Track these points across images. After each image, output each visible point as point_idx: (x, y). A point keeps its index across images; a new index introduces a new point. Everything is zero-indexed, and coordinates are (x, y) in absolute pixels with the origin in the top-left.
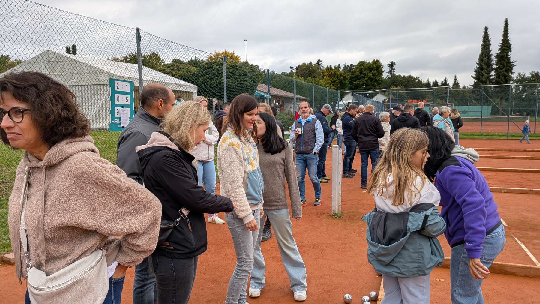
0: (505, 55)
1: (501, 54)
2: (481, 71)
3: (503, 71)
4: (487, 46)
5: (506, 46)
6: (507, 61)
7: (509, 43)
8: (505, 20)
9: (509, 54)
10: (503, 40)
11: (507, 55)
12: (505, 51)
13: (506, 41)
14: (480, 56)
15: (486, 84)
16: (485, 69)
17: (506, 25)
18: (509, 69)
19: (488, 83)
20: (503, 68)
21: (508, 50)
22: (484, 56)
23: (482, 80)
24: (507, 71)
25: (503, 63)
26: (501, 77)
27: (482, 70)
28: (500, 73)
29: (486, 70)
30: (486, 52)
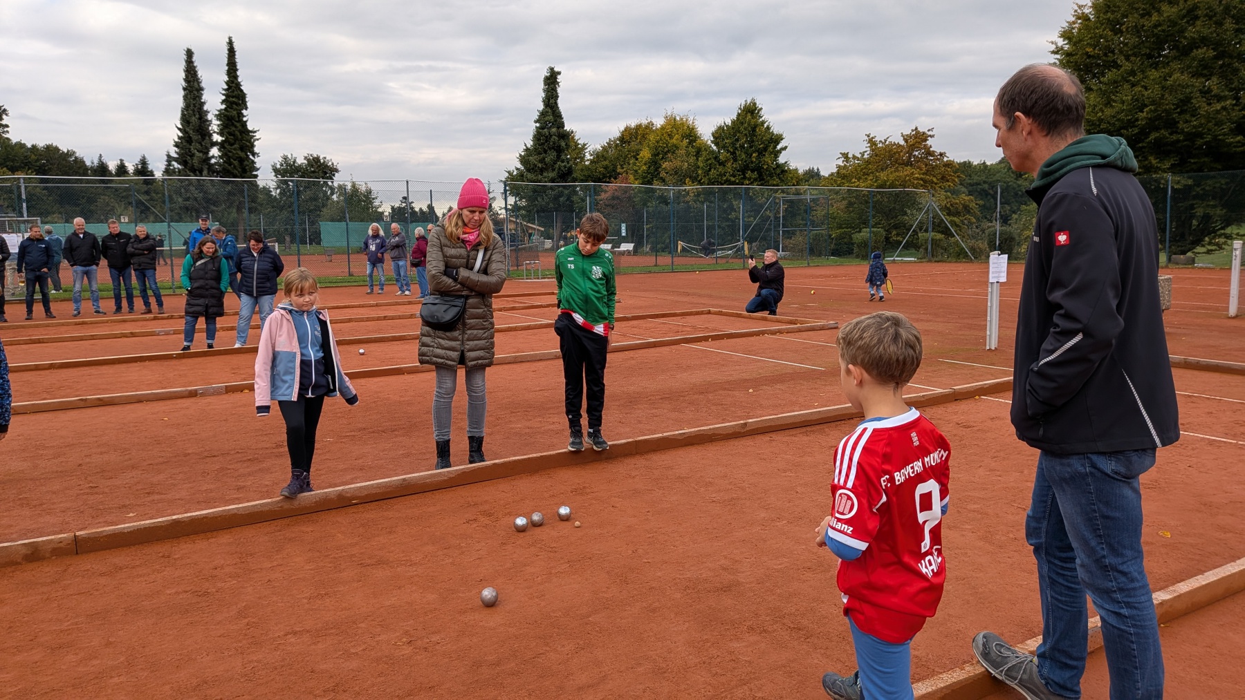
0: (236, 115)
1: (226, 113)
2: (188, 146)
3: (235, 149)
4: (196, 93)
5: (235, 97)
6: (240, 128)
7: (242, 91)
8: (228, 40)
9: (245, 114)
10: (225, 83)
11: (241, 115)
12: (235, 106)
13: (234, 85)
14: (182, 111)
15: (202, 176)
16: (196, 141)
17: (232, 52)
18: (248, 146)
19: (205, 172)
20: (235, 141)
21: (239, 104)
22: (191, 112)
23: (193, 165)
24: (242, 149)
25: (234, 131)
26: (232, 160)
27: (191, 145)
28: (230, 152)
29: (197, 144)
30: (194, 104)
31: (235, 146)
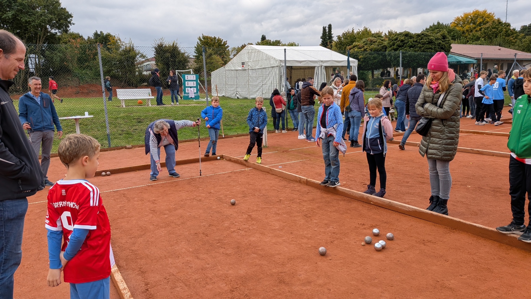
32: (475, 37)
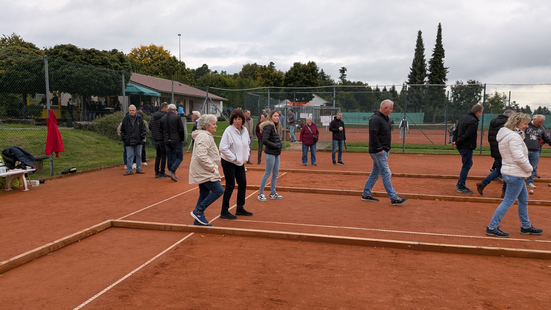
0: (439, 61)
1: (434, 60)
2: (414, 77)
3: (436, 77)
4: (421, 51)
5: (439, 52)
6: (440, 67)
7: (443, 49)
8: (439, 25)
9: (443, 60)
10: (436, 46)
11: (441, 61)
12: (438, 56)
13: (439, 46)
14: (414, 61)
17: (440, 30)
18: (442, 76)
20: (437, 74)
21: (441, 56)
22: (417, 61)
24: (439, 77)
25: (437, 69)
27: (416, 76)
28: (434, 79)
29: (419, 76)
30: (419, 57)
31: (436, 76)
32: (153, 71)
